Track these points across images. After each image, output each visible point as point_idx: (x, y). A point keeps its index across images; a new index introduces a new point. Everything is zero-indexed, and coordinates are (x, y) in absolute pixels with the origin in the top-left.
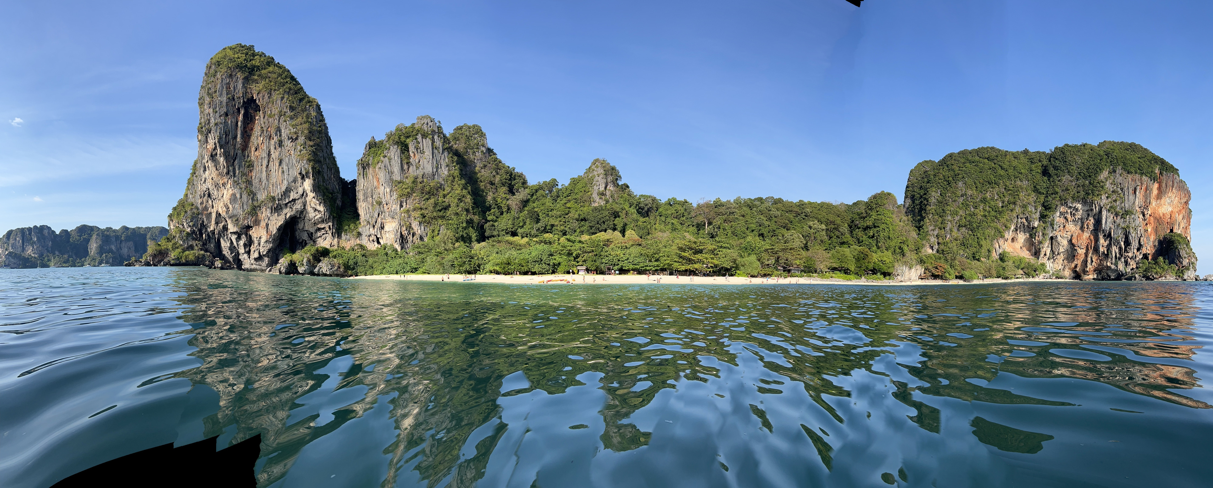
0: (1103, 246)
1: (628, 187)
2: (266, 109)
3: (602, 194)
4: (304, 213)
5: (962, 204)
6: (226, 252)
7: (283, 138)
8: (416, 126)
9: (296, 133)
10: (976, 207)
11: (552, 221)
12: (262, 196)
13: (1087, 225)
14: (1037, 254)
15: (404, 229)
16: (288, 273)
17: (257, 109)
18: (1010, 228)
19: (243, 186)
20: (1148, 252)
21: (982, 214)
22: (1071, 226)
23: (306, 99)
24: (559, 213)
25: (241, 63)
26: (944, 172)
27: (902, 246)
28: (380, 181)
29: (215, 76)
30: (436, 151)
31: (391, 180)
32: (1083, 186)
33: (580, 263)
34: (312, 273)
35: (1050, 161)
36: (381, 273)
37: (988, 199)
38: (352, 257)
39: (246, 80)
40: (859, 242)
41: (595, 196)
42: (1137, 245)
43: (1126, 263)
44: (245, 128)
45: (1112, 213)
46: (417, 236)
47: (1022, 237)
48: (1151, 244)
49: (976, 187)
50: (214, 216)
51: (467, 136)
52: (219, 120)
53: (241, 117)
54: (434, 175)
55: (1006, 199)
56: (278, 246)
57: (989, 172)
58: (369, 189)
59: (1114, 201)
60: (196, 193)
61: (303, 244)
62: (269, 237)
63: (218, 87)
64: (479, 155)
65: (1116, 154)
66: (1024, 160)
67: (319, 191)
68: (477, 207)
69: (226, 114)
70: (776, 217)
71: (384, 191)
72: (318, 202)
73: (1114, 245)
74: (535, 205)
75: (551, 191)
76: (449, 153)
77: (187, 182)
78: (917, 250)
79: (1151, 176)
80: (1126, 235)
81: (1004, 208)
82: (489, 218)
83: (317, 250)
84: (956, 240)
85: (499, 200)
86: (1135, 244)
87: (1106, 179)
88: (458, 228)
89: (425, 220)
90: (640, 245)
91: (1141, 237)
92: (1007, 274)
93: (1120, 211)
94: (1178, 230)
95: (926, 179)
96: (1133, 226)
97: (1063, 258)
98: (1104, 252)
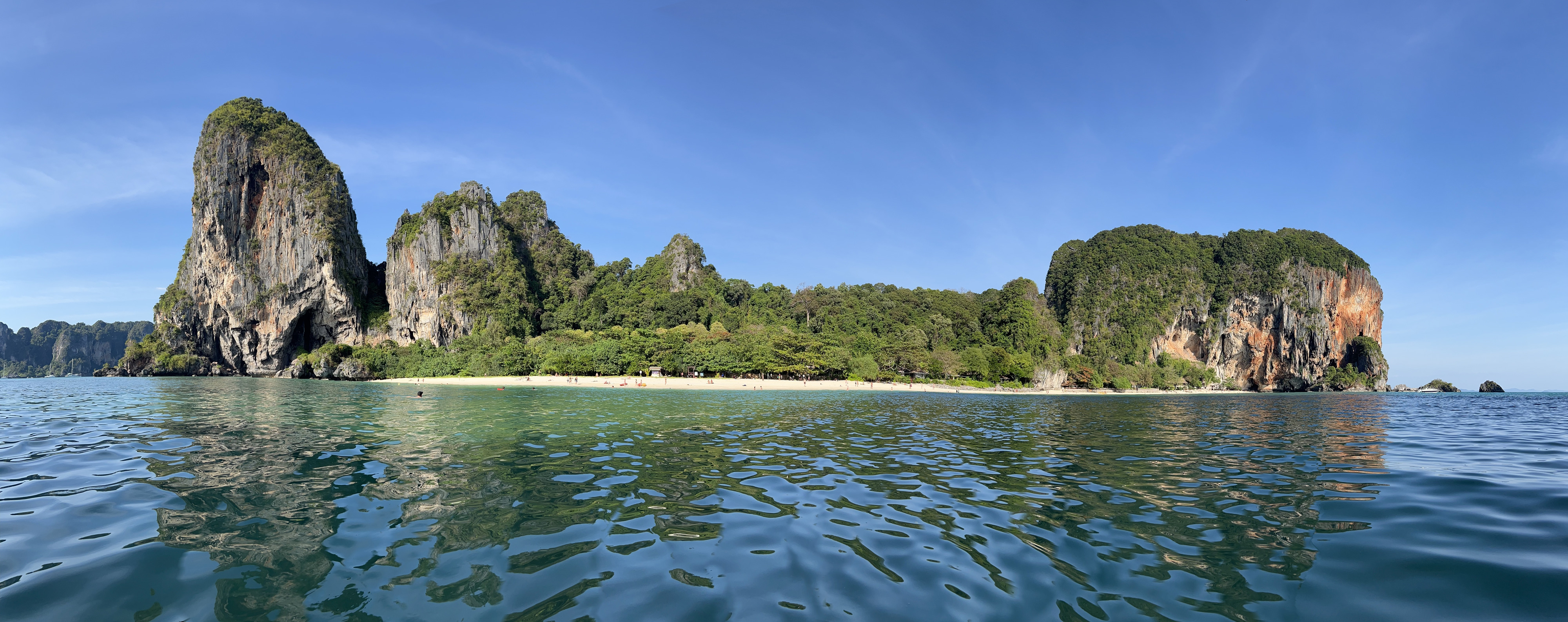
0: (1285, 349)
1: (714, 269)
2: (277, 178)
3: (683, 278)
4: (322, 304)
5: (1115, 293)
6: (226, 353)
7: (296, 214)
8: (460, 195)
9: (313, 207)
10: (1131, 297)
11: (622, 311)
12: (270, 284)
13: (1266, 322)
14: (1204, 356)
15: (444, 320)
16: (301, 376)
17: (266, 177)
18: (1173, 323)
19: (248, 271)
20: (1336, 358)
21: (1139, 305)
23: (326, 165)
24: (631, 301)
25: (246, 121)
26: (1094, 254)
27: (1044, 345)
28: (414, 262)
29: (213, 136)
30: (483, 224)
31: (428, 260)
32: (1261, 276)
33: (654, 363)
34: (331, 377)
35: (1223, 246)
36: (415, 375)
37: (1147, 287)
38: (379, 356)
39: (252, 141)
40: (993, 340)
41: (675, 280)
42: (1324, 348)
43: (1312, 370)
44: (250, 200)
45: (1295, 309)
46: (460, 329)
47: (1186, 335)
48: (1340, 348)
49: (1133, 273)
50: (211, 308)
51: (522, 205)
52: (219, 190)
53: (245, 188)
54: (480, 253)
55: (1170, 288)
56: (290, 344)
57: (1150, 254)
58: (402, 273)
59: (1296, 296)
60: (189, 279)
61: (321, 342)
62: (279, 333)
63: (218, 149)
64: (536, 228)
65: (1297, 243)
66: (1193, 243)
67: (340, 277)
68: (533, 293)
69: (228, 183)
70: (890, 308)
71: (419, 274)
72: (339, 291)
73: (1298, 348)
74: (602, 291)
75: (622, 274)
76: (500, 227)
77: (178, 265)
78: (1061, 350)
79: (1338, 270)
80: (1311, 337)
81: (1166, 298)
82: (546, 307)
83: (337, 349)
84: (1105, 337)
85: (559, 285)
86: (1321, 348)
87: (1287, 270)
88: (509, 319)
89: (469, 309)
90: (728, 340)
91: (1328, 339)
92: (1167, 383)
93: (1304, 308)
94: (1368, 334)
95: (1072, 263)
96: (1319, 326)
97: (1236, 362)
98: (1286, 356)
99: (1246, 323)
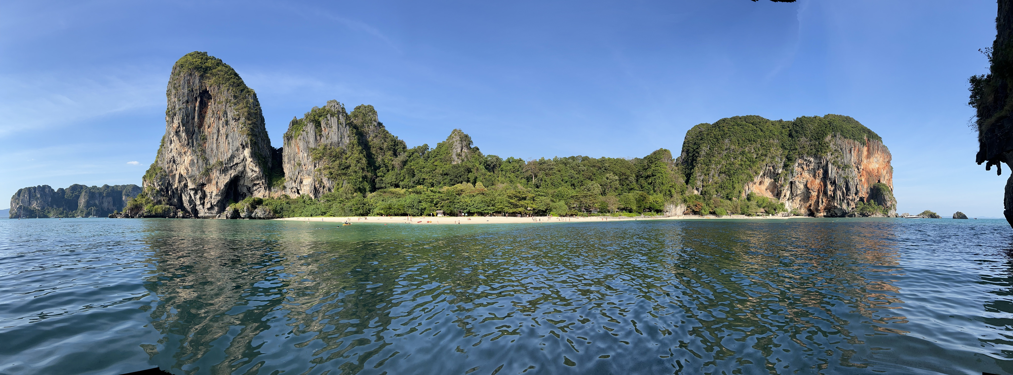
0: (830, 190)
3: (459, 155)
5: (725, 156)
10: (735, 158)
11: (424, 176)
13: (818, 174)
14: (778, 195)
18: (759, 174)
20: (863, 196)
21: (739, 163)
23: (247, 90)
26: (715, 132)
27: (671, 189)
30: (340, 126)
32: (815, 145)
33: (439, 208)
35: (793, 127)
37: (746, 152)
40: (642, 188)
41: (454, 157)
42: (855, 190)
43: (848, 204)
45: (835, 166)
47: (768, 181)
48: (865, 190)
49: (739, 143)
51: (363, 114)
55: (760, 153)
56: (226, 196)
57: (751, 132)
58: (292, 153)
59: (836, 158)
64: (372, 127)
65: (836, 124)
67: (255, 155)
68: (370, 166)
70: (583, 171)
73: (839, 190)
74: (412, 164)
75: (423, 154)
76: (350, 127)
78: (682, 192)
80: (847, 183)
81: (757, 160)
82: (378, 174)
84: (716, 183)
85: (386, 161)
86: (853, 190)
87: (830, 141)
88: (356, 182)
92: (750, 212)
93: (841, 165)
94: (883, 181)
95: (699, 138)
96: (851, 176)
97: (800, 199)
98: (831, 195)
99: (806, 174)
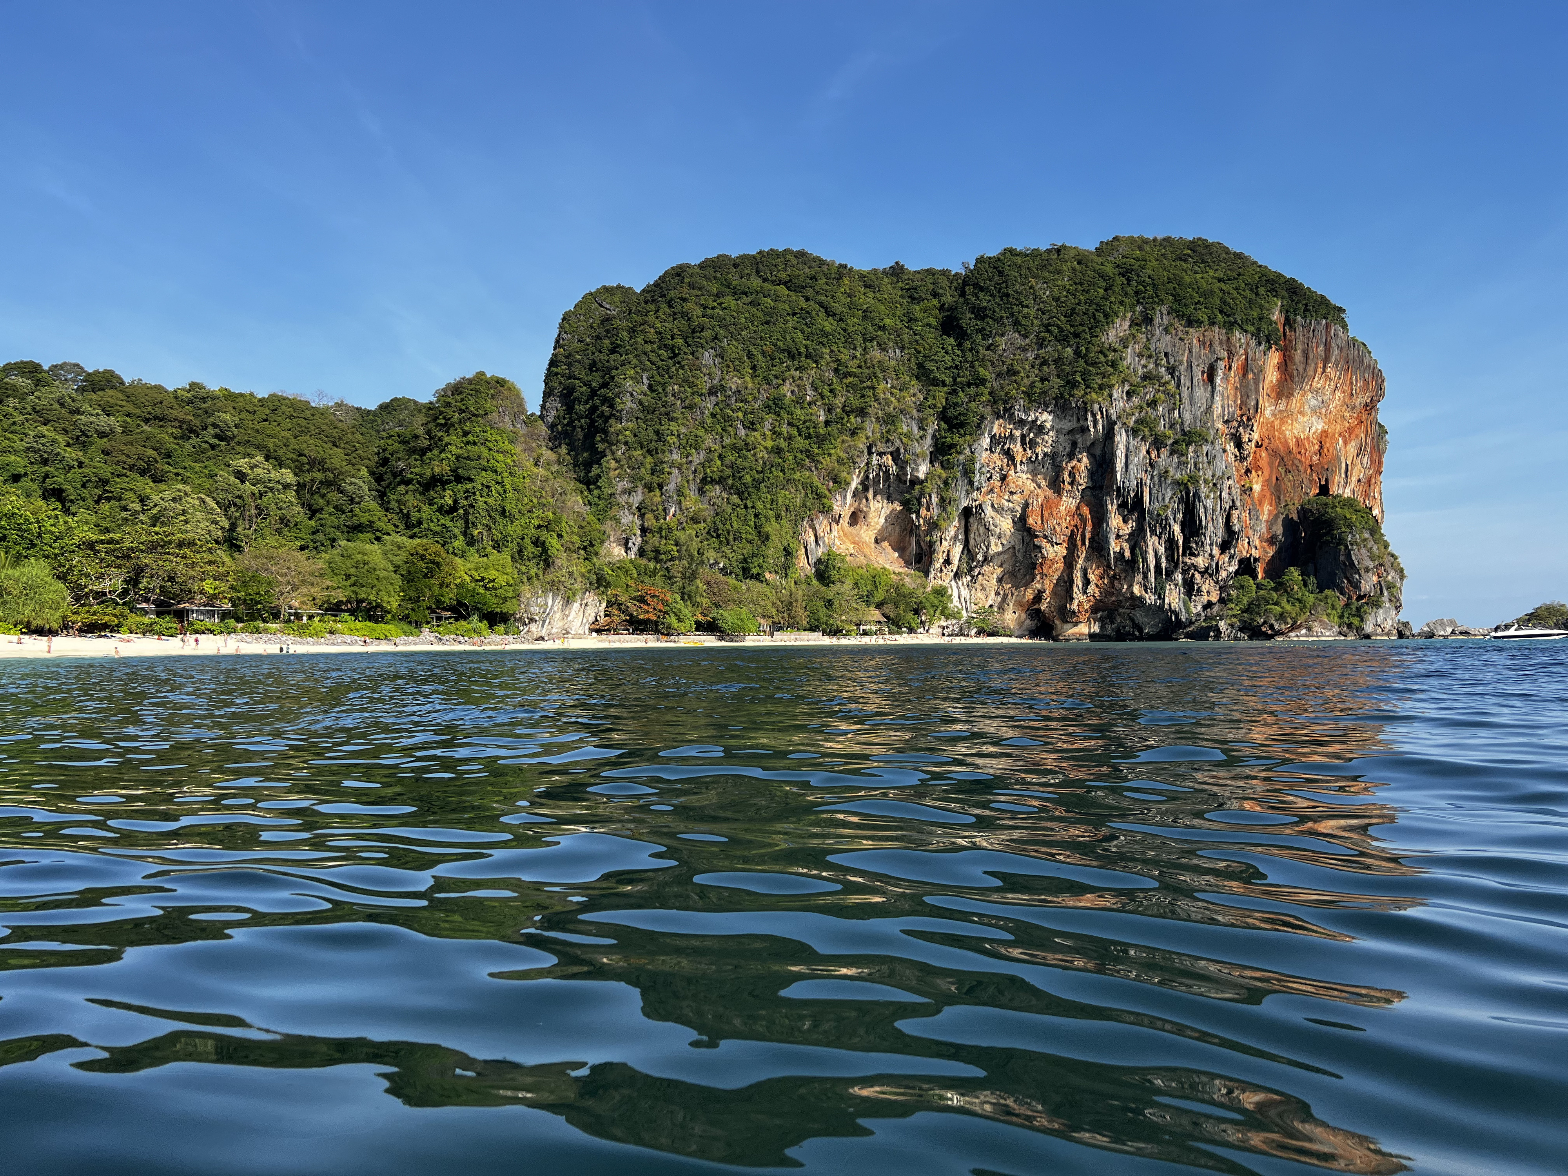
5: (713, 415)
10: (751, 426)
13: (1072, 474)
14: (921, 560)
18: (848, 484)
20: (1256, 553)
21: (770, 444)
22: (1025, 477)
26: (660, 321)
32: (1058, 361)
35: (963, 294)
37: (787, 401)
40: (411, 525)
42: (1221, 532)
43: (1190, 588)
45: (1143, 439)
47: (880, 512)
48: (1264, 530)
49: (754, 368)
55: (839, 401)
57: (792, 322)
59: (1148, 405)
65: (1150, 272)
66: (889, 290)
70: (102, 434)
73: (1153, 532)
78: (587, 548)
79: (1259, 330)
80: (1187, 503)
81: (833, 429)
84: (695, 520)
86: (1214, 531)
87: (1125, 343)
91: (1233, 506)
92: (838, 621)
93: (1169, 432)
94: (1342, 489)
95: (607, 341)
97: (999, 571)
98: (1121, 554)
99: (1021, 478)
